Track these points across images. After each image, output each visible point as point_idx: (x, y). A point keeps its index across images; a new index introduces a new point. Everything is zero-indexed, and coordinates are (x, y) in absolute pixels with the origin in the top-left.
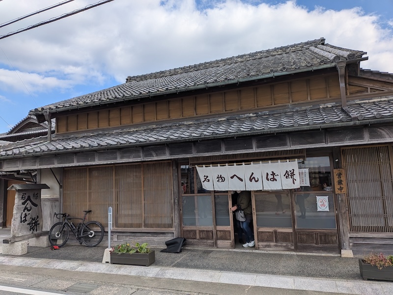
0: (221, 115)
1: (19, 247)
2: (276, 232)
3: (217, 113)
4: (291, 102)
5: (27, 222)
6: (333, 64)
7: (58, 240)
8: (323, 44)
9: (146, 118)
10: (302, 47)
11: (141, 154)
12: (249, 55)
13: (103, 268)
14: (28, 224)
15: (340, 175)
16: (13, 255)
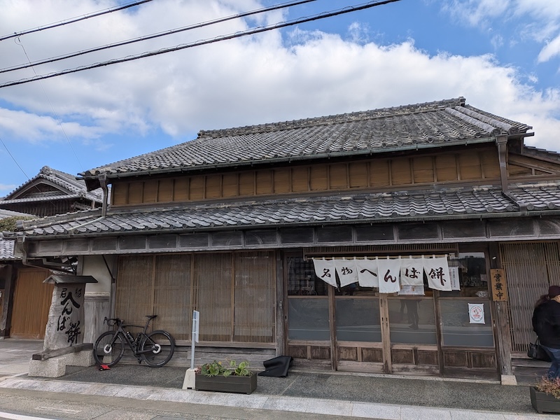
0: (345, 193)
1: (55, 365)
2: (415, 350)
3: (339, 190)
4: (436, 180)
5: (65, 330)
6: (492, 139)
7: (105, 357)
8: (463, 105)
9: (242, 191)
10: (436, 107)
11: (242, 240)
12: (366, 113)
13: (186, 395)
14: (66, 333)
15: (498, 276)
16: (45, 377)
